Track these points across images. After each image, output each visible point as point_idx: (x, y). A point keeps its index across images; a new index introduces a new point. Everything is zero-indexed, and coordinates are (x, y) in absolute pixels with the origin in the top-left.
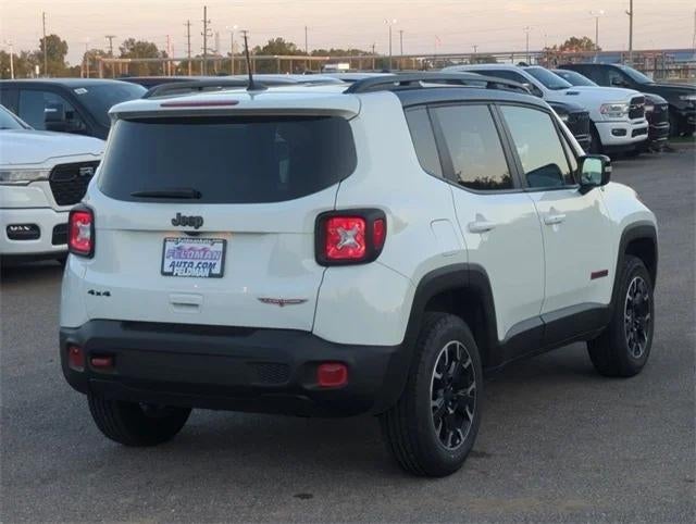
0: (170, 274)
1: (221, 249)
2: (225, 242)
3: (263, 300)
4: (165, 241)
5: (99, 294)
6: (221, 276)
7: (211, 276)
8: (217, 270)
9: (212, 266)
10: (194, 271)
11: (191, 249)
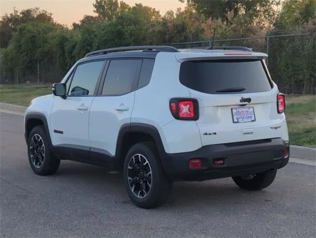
0: (237, 122)
1: (252, 110)
2: (253, 108)
3: (271, 128)
4: (232, 109)
5: (210, 134)
6: (255, 120)
7: (252, 121)
8: (253, 119)
9: (251, 117)
10: (246, 120)
11: (242, 111)
